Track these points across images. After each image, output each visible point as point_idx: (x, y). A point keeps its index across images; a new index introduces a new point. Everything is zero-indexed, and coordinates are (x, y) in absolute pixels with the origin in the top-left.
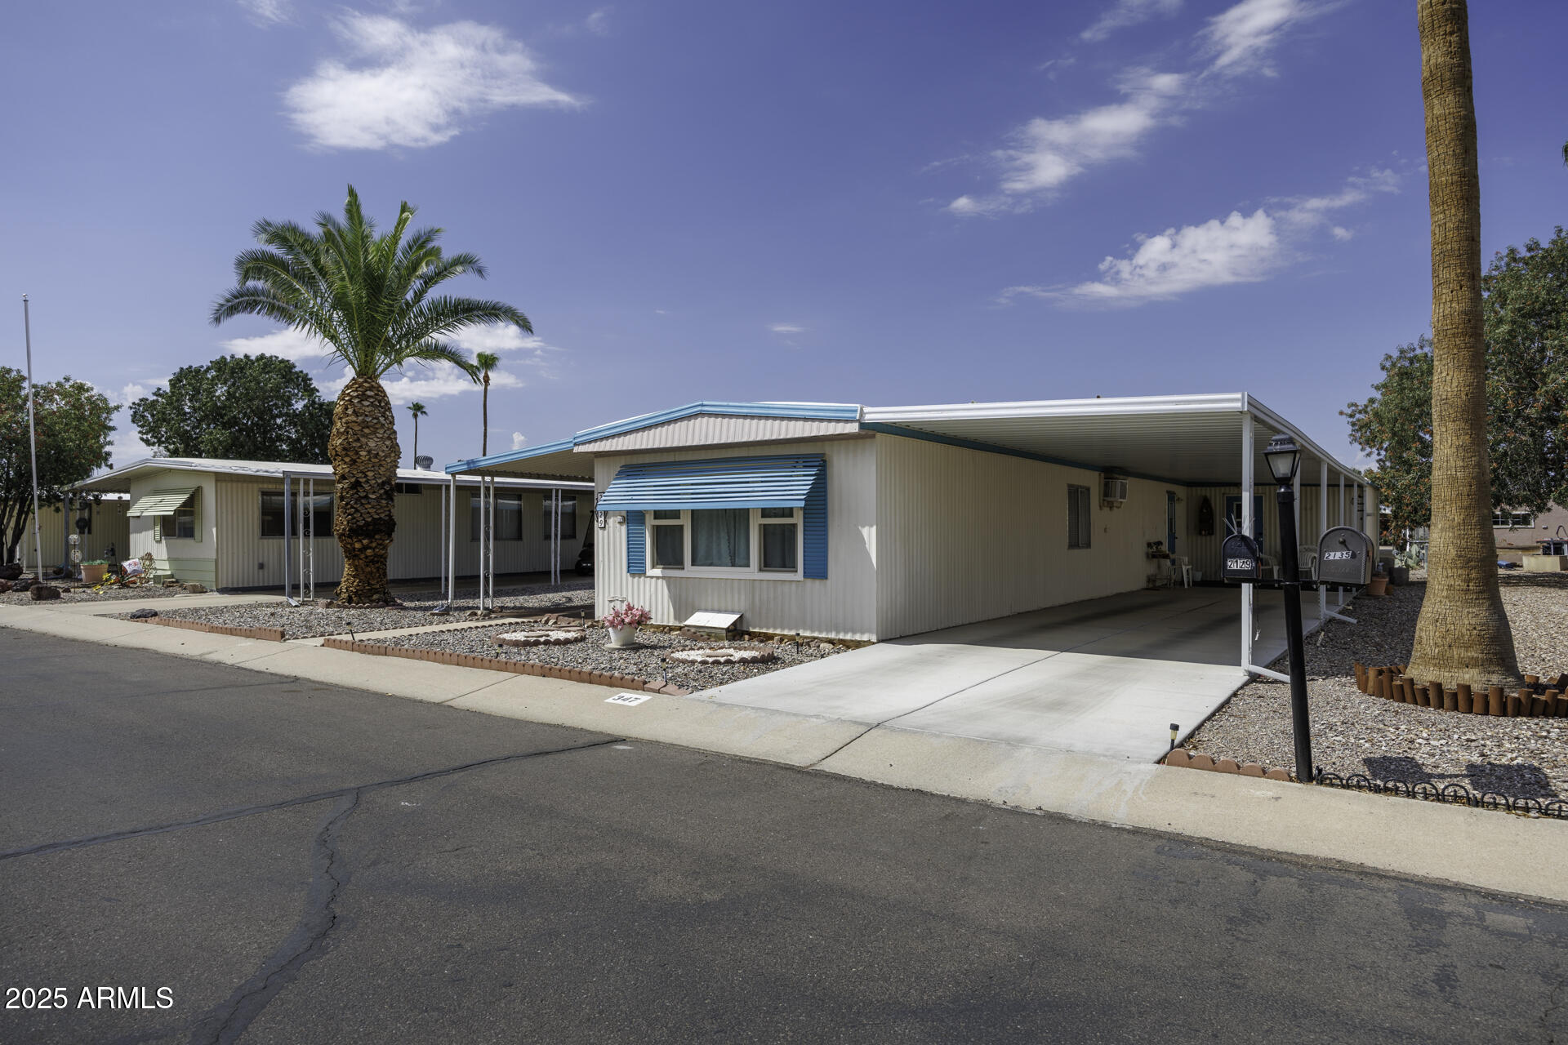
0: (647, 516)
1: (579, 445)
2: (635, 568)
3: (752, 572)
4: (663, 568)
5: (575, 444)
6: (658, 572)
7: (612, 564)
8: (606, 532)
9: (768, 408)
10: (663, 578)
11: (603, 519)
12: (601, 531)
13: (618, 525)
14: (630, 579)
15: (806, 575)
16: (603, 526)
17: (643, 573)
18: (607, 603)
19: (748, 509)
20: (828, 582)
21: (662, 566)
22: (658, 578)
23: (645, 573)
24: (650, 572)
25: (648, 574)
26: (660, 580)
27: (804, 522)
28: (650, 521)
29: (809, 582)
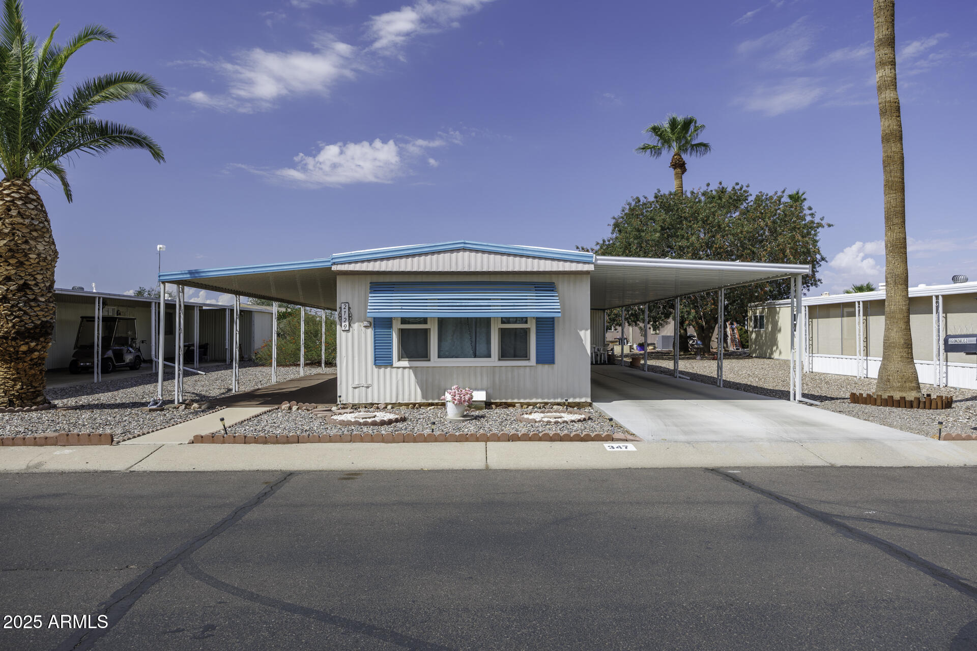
0: (394, 322)
1: (337, 264)
2: (382, 360)
3: (494, 360)
4: (409, 361)
5: (334, 264)
6: (405, 363)
7: (356, 359)
8: (350, 334)
9: (523, 250)
10: (410, 368)
11: (347, 323)
12: (344, 334)
13: (363, 329)
14: (376, 370)
15: (538, 362)
16: (347, 328)
17: (390, 364)
18: (350, 389)
19: (490, 318)
20: (555, 366)
21: (407, 359)
22: (404, 368)
23: (392, 365)
24: (396, 363)
25: (394, 366)
26: (407, 370)
27: (537, 327)
28: (397, 326)
29: (540, 366)
